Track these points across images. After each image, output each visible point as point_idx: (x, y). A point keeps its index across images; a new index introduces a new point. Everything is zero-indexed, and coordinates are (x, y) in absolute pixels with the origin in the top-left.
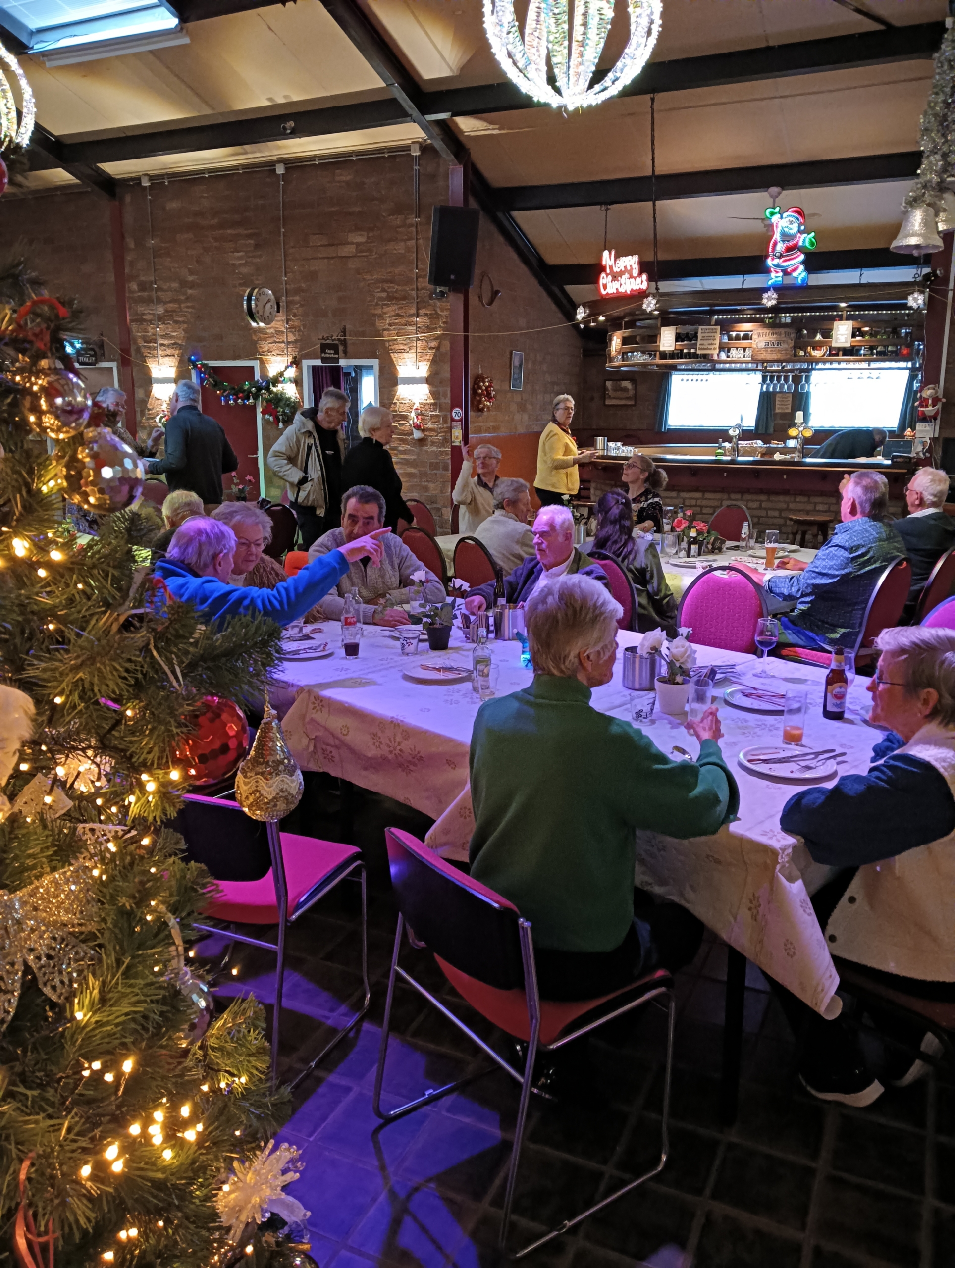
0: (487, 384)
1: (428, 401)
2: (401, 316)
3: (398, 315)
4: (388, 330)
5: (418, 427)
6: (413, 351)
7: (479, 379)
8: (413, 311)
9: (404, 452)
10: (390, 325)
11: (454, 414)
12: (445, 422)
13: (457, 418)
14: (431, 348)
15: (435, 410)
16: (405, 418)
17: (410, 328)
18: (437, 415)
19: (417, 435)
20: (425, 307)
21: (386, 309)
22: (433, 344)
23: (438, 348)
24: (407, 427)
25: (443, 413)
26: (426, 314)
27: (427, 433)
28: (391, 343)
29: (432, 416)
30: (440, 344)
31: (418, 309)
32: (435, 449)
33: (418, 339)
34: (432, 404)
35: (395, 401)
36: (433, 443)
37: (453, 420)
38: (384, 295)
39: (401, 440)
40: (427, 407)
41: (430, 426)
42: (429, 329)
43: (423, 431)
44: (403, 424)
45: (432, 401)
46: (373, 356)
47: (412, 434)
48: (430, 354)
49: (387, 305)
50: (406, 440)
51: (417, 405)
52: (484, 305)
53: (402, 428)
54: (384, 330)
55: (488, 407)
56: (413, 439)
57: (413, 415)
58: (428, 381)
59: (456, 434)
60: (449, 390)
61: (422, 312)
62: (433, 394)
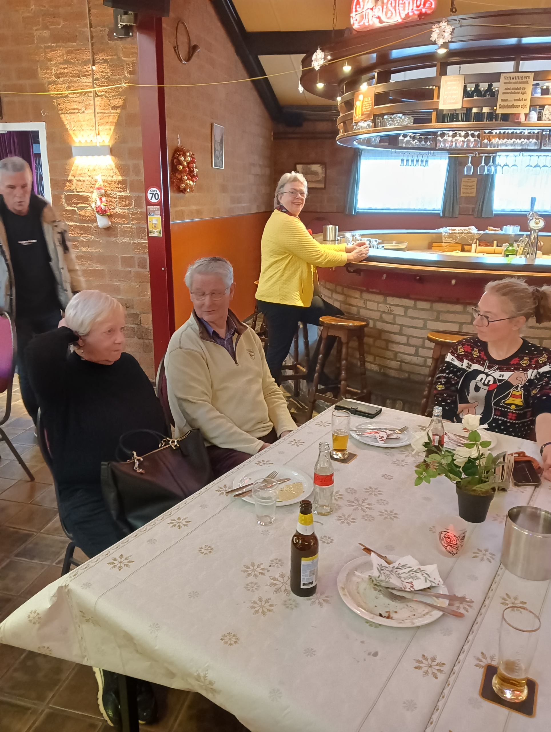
0: (189, 159)
1: (115, 178)
2: (71, 63)
3: (66, 62)
4: (55, 83)
5: (103, 212)
6: (91, 111)
7: (178, 152)
8: (88, 56)
9: (88, 244)
10: (58, 76)
11: (149, 196)
12: (138, 205)
13: (154, 200)
14: (114, 107)
15: (124, 190)
16: (85, 199)
17: (85, 80)
18: (127, 197)
19: (102, 222)
20: (103, 51)
21: (50, 55)
22: (117, 102)
23: (123, 107)
24: (88, 212)
25: (136, 194)
26: (106, 61)
27: (116, 220)
28: (60, 101)
29: (121, 198)
30: (125, 101)
31: (93, 54)
32: (126, 240)
33: (96, 95)
34: (119, 182)
35: (70, 177)
36: (124, 233)
37: (148, 203)
38: (46, 33)
39: (81, 228)
40: (113, 185)
41: (118, 210)
42: (110, 81)
43: (110, 216)
44: (83, 208)
45: (120, 178)
46: (38, 118)
47: (96, 221)
48: (113, 116)
49: (52, 49)
50: (89, 228)
51: (100, 183)
52: (181, 60)
53: (83, 213)
54: (50, 83)
55: (191, 188)
56: (97, 227)
57: (95, 196)
58: (113, 151)
59: (154, 222)
60: (142, 163)
61: (99, 57)
62: (122, 169)
